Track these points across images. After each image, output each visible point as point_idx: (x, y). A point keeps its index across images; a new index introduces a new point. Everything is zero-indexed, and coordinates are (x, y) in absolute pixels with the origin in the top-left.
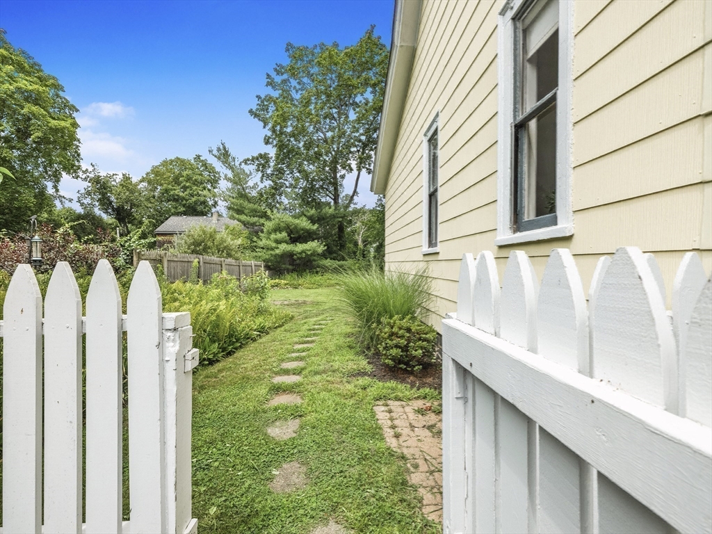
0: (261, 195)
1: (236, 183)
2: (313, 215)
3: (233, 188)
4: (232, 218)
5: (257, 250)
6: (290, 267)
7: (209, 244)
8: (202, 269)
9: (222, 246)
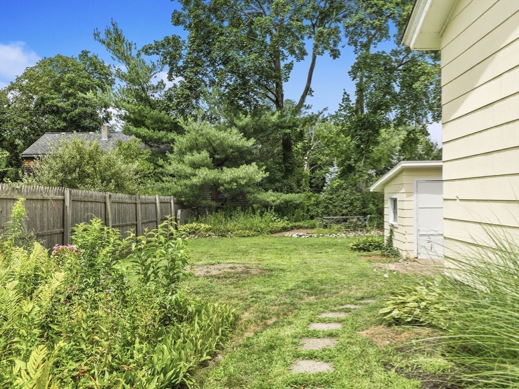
0: (170, 99)
1: (132, 81)
2: (247, 125)
3: (128, 90)
4: (127, 132)
5: (164, 179)
6: (214, 204)
7: (89, 169)
8: (69, 212)
9: (108, 173)
